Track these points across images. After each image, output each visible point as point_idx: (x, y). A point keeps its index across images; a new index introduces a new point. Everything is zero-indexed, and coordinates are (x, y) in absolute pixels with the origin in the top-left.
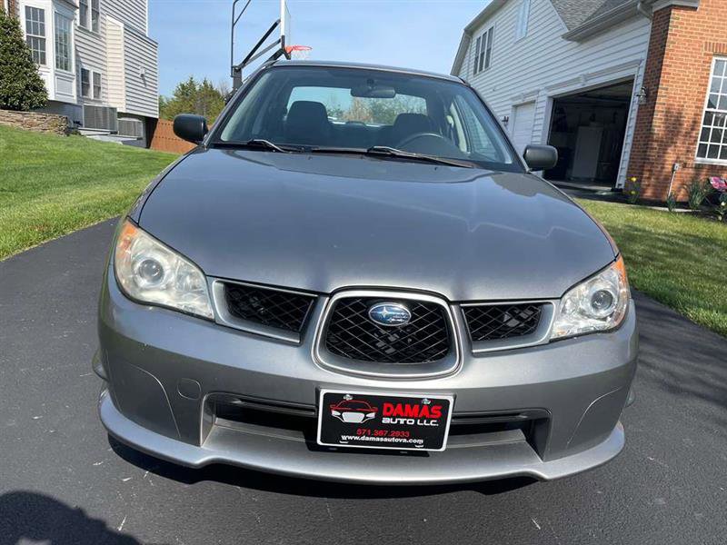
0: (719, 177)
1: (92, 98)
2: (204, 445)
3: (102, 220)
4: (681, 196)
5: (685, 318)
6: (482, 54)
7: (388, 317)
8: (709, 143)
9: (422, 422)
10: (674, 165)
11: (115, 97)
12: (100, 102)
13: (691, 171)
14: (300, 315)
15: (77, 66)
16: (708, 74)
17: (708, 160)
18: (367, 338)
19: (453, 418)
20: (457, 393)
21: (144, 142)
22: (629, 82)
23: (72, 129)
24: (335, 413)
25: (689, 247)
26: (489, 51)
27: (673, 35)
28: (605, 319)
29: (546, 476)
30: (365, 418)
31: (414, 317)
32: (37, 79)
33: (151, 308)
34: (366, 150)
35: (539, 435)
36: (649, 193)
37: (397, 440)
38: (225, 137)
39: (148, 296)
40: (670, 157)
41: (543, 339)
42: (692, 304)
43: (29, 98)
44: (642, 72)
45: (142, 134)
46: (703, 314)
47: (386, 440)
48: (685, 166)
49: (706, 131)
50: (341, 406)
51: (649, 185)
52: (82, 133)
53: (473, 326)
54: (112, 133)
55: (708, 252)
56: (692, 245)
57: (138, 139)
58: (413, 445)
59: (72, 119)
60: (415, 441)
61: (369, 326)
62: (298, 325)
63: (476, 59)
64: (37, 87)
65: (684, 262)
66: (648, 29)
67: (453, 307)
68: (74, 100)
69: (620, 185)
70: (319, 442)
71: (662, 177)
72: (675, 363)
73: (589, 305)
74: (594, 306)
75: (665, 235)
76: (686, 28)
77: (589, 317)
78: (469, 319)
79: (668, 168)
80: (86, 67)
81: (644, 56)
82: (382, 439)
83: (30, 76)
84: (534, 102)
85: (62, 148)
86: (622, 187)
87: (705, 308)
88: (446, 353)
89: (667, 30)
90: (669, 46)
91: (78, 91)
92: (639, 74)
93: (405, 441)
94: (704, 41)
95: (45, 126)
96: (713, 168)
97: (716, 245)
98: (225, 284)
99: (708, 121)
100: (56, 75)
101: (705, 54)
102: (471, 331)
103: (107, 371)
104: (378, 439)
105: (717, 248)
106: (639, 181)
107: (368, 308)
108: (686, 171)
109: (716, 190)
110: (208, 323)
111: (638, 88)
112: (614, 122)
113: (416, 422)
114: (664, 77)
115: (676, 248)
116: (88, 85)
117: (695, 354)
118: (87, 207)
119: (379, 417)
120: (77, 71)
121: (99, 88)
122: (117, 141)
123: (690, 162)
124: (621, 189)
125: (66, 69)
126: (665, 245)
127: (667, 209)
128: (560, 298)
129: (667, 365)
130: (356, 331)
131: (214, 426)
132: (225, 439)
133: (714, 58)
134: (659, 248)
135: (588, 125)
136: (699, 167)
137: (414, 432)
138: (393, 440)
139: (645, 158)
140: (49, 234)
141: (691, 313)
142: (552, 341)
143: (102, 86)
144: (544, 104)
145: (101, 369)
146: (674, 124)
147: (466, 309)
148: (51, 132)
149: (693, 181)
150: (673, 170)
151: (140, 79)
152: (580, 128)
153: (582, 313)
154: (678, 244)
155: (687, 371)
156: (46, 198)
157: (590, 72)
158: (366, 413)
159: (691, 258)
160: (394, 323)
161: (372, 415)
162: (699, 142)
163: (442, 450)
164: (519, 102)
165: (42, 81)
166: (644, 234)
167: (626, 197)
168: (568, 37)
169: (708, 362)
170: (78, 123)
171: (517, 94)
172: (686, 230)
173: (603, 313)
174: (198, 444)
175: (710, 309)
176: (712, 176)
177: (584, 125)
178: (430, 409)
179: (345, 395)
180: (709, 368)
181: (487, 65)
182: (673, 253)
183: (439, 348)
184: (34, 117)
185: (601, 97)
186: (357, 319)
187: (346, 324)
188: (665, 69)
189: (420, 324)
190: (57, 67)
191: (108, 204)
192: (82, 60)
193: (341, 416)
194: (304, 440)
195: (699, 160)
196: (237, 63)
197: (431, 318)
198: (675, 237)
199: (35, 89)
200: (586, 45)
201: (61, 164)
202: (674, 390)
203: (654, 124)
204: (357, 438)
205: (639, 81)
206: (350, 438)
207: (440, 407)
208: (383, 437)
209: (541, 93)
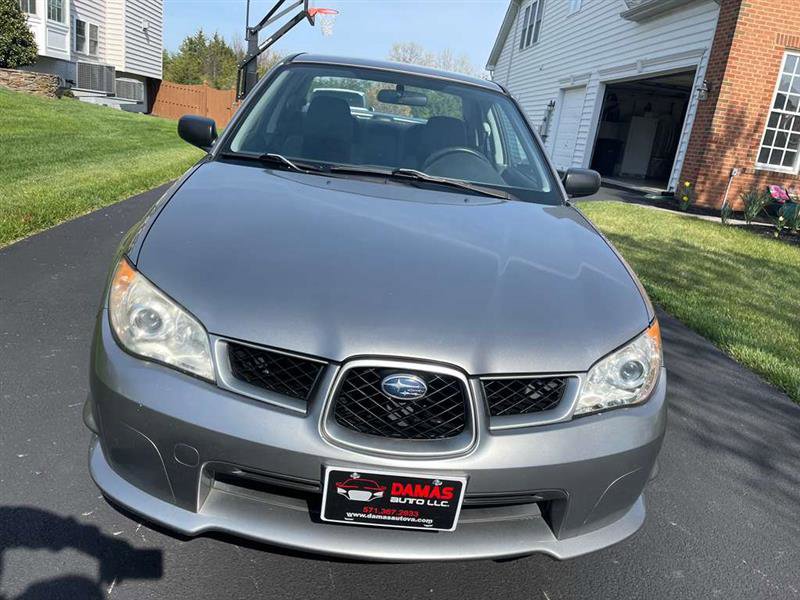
0: (780, 185)
1: (88, 54)
2: (202, 510)
3: (96, 208)
4: (737, 204)
5: (726, 357)
6: (531, 27)
7: (403, 389)
8: (772, 147)
9: (432, 502)
10: (732, 170)
11: (114, 53)
12: (96, 58)
13: (750, 177)
14: (308, 382)
15: (72, 16)
16: (778, 70)
17: (769, 167)
18: (378, 411)
19: (465, 498)
20: (471, 475)
21: (145, 107)
22: (691, 72)
23: (63, 90)
24: (340, 491)
25: (739, 270)
26: (538, 23)
27: (742, 24)
28: (633, 390)
29: (559, 556)
30: (373, 496)
31: (430, 390)
32: (26, 32)
33: (148, 363)
34: (390, 173)
35: (555, 509)
36: (702, 200)
37: (405, 519)
38: (235, 147)
39: (145, 349)
40: (729, 160)
41: (566, 414)
42: (734, 341)
43: (16, 53)
44: (705, 63)
45: (143, 97)
46: (745, 352)
47: (393, 518)
48: (744, 171)
49: (770, 134)
50: (347, 484)
51: (702, 191)
52: (76, 93)
53: (492, 401)
54: (109, 95)
55: (758, 277)
56: (742, 267)
57: (138, 103)
58: (422, 524)
59: (64, 79)
60: (424, 521)
61: (382, 399)
62: (305, 393)
63: (524, 31)
64: (26, 41)
65: (732, 288)
66: (716, 14)
67: (472, 381)
68: (67, 55)
69: (671, 188)
70: (323, 517)
71: (718, 183)
72: (709, 409)
73: (618, 374)
74: (624, 377)
75: (715, 253)
76: (758, 17)
77: (618, 387)
78: (488, 393)
79: (726, 173)
80: (82, 19)
81: (709, 45)
82: (389, 518)
83: (18, 28)
84: (584, 86)
85: (52, 115)
86: (674, 190)
87: (749, 345)
88: (462, 429)
89: (737, 18)
90: (737, 37)
91: (72, 45)
92: (702, 65)
93: (413, 520)
94: (776, 33)
95: (34, 86)
96: (774, 175)
97: (769, 267)
98: (229, 343)
99: (772, 123)
100: (48, 26)
101: (776, 48)
102: (490, 405)
103: (98, 424)
104: (385, 517)
105: (769, 272)
106: (693, 186)
107: (382, 379)
108: (745, 177)
109: (776, 201)
110: (211, 387)
111: (699, 82)
112: (671, 113)
113: (426, 502)
114: (729, 70)
115: (724, 269)
116: (84, 40)
117: (733, 400)
118: (79, 192)
119: (388, 495)
120: (72, 22)
121: (96, 42)
122: (115, 104)
123: (749, 167)
124: (673, 194)
125: (59, 20)
126: (713, 266)
127: (719, 220)
128: (587, 372)
130: (367, 403)
131: (212, 490)
132: (223, 504)
133: (786, 53)
134: (707, 269)
135: (643, 116)
136: (759, 174)
137: (424, 511)
138: (401, 518)
139: (701, 161)
140: (36, 225)
141: (733, 350)
142: (575, 417)
143: (99, 40)
144: (595, 90)
146: (736, 123)
147: (485, 382)
148: (41, 95)
149: (751, 189)
150: (731, 176)
151: (142, 34)
152: (634, 118)
153: (610, 381)
154: (727, 265)
155: (722, 421)
156: (32, 179)
157: (649, 57)
158: (373, 492)
159: (739, 283)
160: (407, 396)
161: (379, 494)
162: (761, 146)
163: (451, 530)
164: (568, 85)
165: (32, 35)
166: (692, 251)
167: (678, 202)
168: (626, 16)
169: (744, 409)
170: (71, 82)
171: (568, 76)
172: (739, 248)
173: (631, 384)
174: (194, 510)
175: (754, 347)
176: (773, 184)
177: (636, 115)
178: (441, 491)
180: (747, 417)
181: (535, 40)
182: (721, 276)
183: (457, 422)
184: (21, 75)
185: (658, 85)
186: (368, 391)
187: (357, 395)
188: (731, 62)
189: (437, 397)
190: (49, 17)
191: (103, 188)
192: (78, 10)
193: (347, 494)
194: (307, 510)
195: (760, 166)
196: (253, 24)
197: (448, 391)
198: (723, 255)
199: (24, 43)
200: (648, 26)
201: (51, 134)
202: (706, 443)
203: (714, 123)
204: (363, 516)
205: (701, 73)
206: (356, 515)
207: (452, 489)
208: (391, 516)
209: (593, 77)
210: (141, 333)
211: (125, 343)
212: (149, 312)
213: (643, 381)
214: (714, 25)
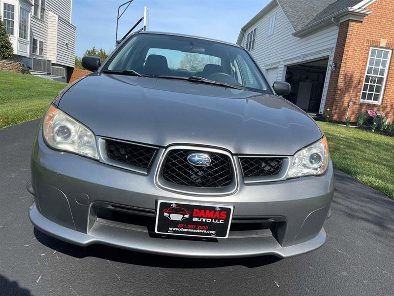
0: (373, 110)
1: (38, 54)
2: (89, 233)
3: (39, 117)
4: (352, 119)
5: (357, 181)
6: (250, 42)
7: (198, 161)
8: (368, 92)
9: (215, 221)
10: (349, 103)
11: (51, 54)
12: (42, 57)
13: (358, 106)
14: (148, 159)
15: (31, 37)
16: (368, 56)
17: (366, 101)
18: (186, 173)
19: (233, 219)
20: (235, 205)
21: (66, 79)
22: (326, 59)
23: (26, 70)
24: (166, 214)
25: (357, 145)
26: (254, 40)
27: (350, 35)
28: (316, 169)
29: (283, 255)
30: (183, 217)
31: (212, 162)
32: (8, 42)
33: (62, 153)
34: (188, 78)
35: (279, 233)
36: (335, 117)
37: (201, 231)
38: (110, 68)
39: (62, 147)
40: (347, 99)
41: (283, 177)
42: (359, 174)
43: (3, 52)
44: (333, 54)
45: (65, 75)
46: (365, 178)
47: (195, 231)
48: (354, 103)
49: (366, 86)
50: (169, 210)
51: (335, 113)
52: (31, 73)
53: (245, 168)
54: (48, 74)
55: (367, 147)
56: (358, 143)
57: (62, 78)
58: (209, 234)
59: (26, 65)
60: (211, 232)
61: (187, 166)
62: (147, 164)
63: (247, 44)
64: (8, 46)
65: (355, 152)
66: (337, 31)
67: (234, 157)
68: (28, 55)
69: (321, 112)
70: (156, 231)
71: (342, 109)
73: (308, 161)
74: (311, 162)
75: (345, 138)
76: (357, 32)
77: (308, 168)
78: (243, 165)
79: (346, 104)
80: (36, 38)
81: (334, 45)
82: (192, 231)
83: (4, 40)
84: (277, 68)
85: (19, 80)
86: (322, 113)
87: (366, 175)
88: (230, 182)
89: (347, 32)
90: (348, 41)
91: (30, 50)
92: (332, 55)
93: (205, 232)
94: (366, 39)
95: (11, 68)
96: (369, 105)
97: (371, 144)
99: (367, 80)
100: (19, 41)
101: (366, 46)
102: (244, 171)
103: (34, 189)
104: (190, 230)
105: (372, 146)
106: (331, 111)
107: (187, 156)
108: (355, 106)
109: (371, 117)
110: (96, 162)
111: (331, 62)
112: (318, 80)
113: (212, 221)
114: (345, 57)
115: (350, 144)
116: (36, 48)
117: (362, 199)
118: (31, 110)
119: (191, 217)
120: (31, 39)
121: (42, 50)
122: (51, 78)
123: (357, 101)
124: (322, 115)
125: (25, 38)
126: (345, 143)
127: (345, 126)
128: (293, 156)
129: (347, 203)
130: (180, 168)
131: (96, 222)
132: (102, 230)
133: (371, 48)
134: (341, 144)
135: (304, 81)
136: (362, 105)
137: (210, 226)
138: (199, 231)
139: (334, 99)
140: (8, 123)
141: (359, 178)
142: (288, 179)
143: (44, 48)
144: (282, 69)
145: (31, 189)
146: (349, 82)
147: (241, 158)
148: (14, 72)
149: (359, 112)
150: (349, 106)
151: (65, 46)
152: (301, 82)
153: (304, 166)
154: (351, 143)
155: (358, 207)
156: (8, 105)
157: (306, 53)
158: (184, 215)
159: (358, 150)
160: (201, 164)
161: (187, 216)
162: (362, 91)
163: (226, 237)
164: (269, 67)
165: (11, 44)
166: (334, 137)
167: (325, 119)
168: (295, 35)
169: (369, 203)
170: (29, 68)
171: (269, 63)
172: (355, 136)
173: (316, 166)
174: (85, 232)
175: (369, 175)
176: (369, 109)
177: (302, 81)
178: (220, 213)
179: (172, 203)
180: (369, 205)
181: (253, 48)
182: (349, 147)
183: (226, 179)
184: (5, 62)
185: (311, 67)
186: (180, 162)
187: (174, 164)
188: (345, 53)
189: (216, 165)
190: (20, 37)
191: (43, 109)
192: (34, 34)
193: (169, 216)
194: (147, 231)
195: (362, 101)
196: (119, 39)
197: (222, 162)
198: (350, 139)
199: (7, 48)
200: (304, 39)
201: (18, 88)
202: (351, 216)
203: (339, 81)
204: (178, 229)
205: (331, 59)
206: (174, 229)
207: (226, 212)
208: (193, 229)
209: (281, 63)
210: (59, 139)
211: (51, 144)
212: (64, 127)
213: (321, 163)
214: (336, 36)
